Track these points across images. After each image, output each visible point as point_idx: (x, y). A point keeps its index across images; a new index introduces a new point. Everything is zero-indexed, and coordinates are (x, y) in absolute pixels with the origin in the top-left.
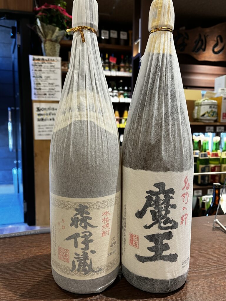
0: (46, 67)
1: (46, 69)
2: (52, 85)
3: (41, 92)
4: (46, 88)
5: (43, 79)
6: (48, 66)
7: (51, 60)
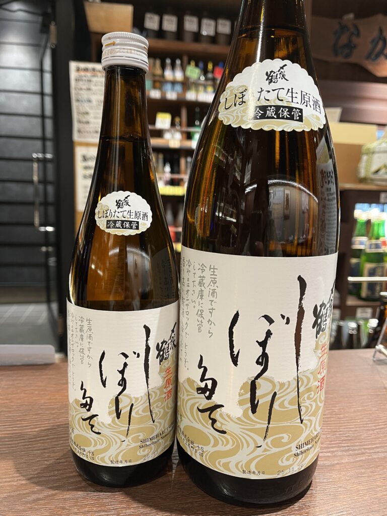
3: (89, 128)
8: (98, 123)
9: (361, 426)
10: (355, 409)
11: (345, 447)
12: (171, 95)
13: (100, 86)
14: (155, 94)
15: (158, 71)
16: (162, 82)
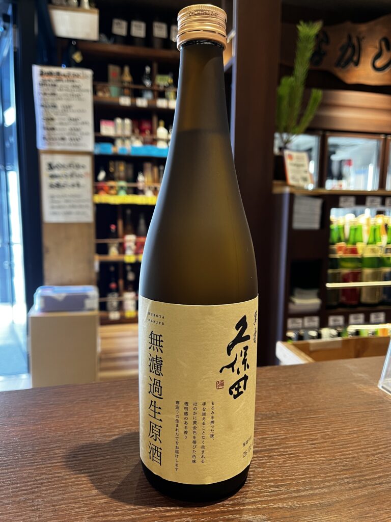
0: (64, 88)
1: (64, 92)
2: (73, 122)
3: (55, 134)
4: (64, 127)
5: (59, 111)
6: (67, 87)
7: (74, 75)
8: (64, 130)
9: (360, 450)
10: (350, 430)
11: (343, 479)
12: (142, 103)
13: (65, 90)
14: (125, 101)
15: (127, 78)
16: (132, 89)
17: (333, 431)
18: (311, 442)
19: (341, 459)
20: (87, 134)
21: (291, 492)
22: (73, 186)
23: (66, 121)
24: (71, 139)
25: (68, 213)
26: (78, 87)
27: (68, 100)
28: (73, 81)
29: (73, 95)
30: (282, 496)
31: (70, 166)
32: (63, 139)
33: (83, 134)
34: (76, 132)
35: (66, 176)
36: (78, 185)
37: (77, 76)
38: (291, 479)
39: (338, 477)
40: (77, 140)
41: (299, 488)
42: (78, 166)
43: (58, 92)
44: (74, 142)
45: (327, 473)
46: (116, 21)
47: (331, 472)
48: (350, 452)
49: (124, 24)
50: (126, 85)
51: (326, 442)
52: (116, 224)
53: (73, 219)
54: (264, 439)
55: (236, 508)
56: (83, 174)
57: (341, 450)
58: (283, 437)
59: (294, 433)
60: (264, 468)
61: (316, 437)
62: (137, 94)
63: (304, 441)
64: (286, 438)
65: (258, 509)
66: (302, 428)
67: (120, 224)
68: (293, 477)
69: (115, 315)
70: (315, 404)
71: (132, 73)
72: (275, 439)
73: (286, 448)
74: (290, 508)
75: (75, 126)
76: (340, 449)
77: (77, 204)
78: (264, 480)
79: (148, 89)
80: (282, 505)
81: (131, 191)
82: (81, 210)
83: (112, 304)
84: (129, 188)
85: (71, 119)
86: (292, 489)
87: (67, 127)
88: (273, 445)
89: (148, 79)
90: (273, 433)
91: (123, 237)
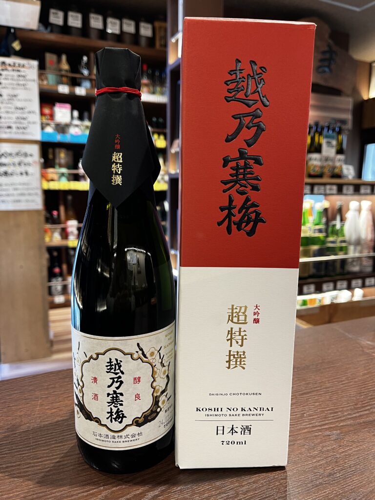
0: (10, 78)
1: (10, 81)
2: (21, 111)
3: (1, 123)
4: (10, 115)
5: (5, 99)
6: (13, 76)
7: (19, 65)
8: (10, 118)
12: (80, 91)
13: (11, 79)
14: (64, 89)
15: (65, 66)
16: (70, 77)
17: (351, 375)
18: (341, 383)
19: (366, 392)
20: (34, 123)
21: (346, 415)
22: (22, 174)
23: (13, 110)
24: (18, 128)
25: (18, 201)
26: (24, 76)
27: (13, 88)
28: (19, 71)
29: (19, 85)
30: (342, 419)
31: (17, 154)
32: (9, 127)
33: (29, 123)
34: (22, 121)
35: (14, 164)
36: (27, 173)
37: (23, 66)
38: (341, 408)
39: (371, 403)
40: (24, 128)
41: (349, 412)
42: (26, 155)
43: (3, 81)
44: (21, 131)
45: (362, 402)
46: (52, 11)
47: (365, 401)
48: (371, 387)
49: (61, 14)
50: (63, 73)
51: (351, 382)
52: (58, 210)
53: (22, 206)
54: (308, 384)
55: (316, 429)
56: (31, 162)
57: (364, 386)
58: (320, 381)
59: (326, 378)
60: (319, 402)
61: (343, 380)
62: (75, 82)
63: (336, 383)
64: (322, 382)
65: (331, 427)
66: (329, 375)
67: (62, 209)
68: (342, 406)
69: (59, 299)
70: (329, 357)
71: (69, 61)
72: (316, 383)
73: (326, 388)
74: (351, 425)
75: (21, 115)
76: (362, 385)
77: (26, 192)
78: (323, 410)
79: (86, 78)
80: (345, 424)
81: (72, 177)
82: (30, 198)
83: (56, 288)
84: (69, 174)
85: (17, 108)
86: (346, 413)
87: (14, 116)
88: (316, 387)
89: (85, 68)
90: (311, 379)
91: (65, 223)
